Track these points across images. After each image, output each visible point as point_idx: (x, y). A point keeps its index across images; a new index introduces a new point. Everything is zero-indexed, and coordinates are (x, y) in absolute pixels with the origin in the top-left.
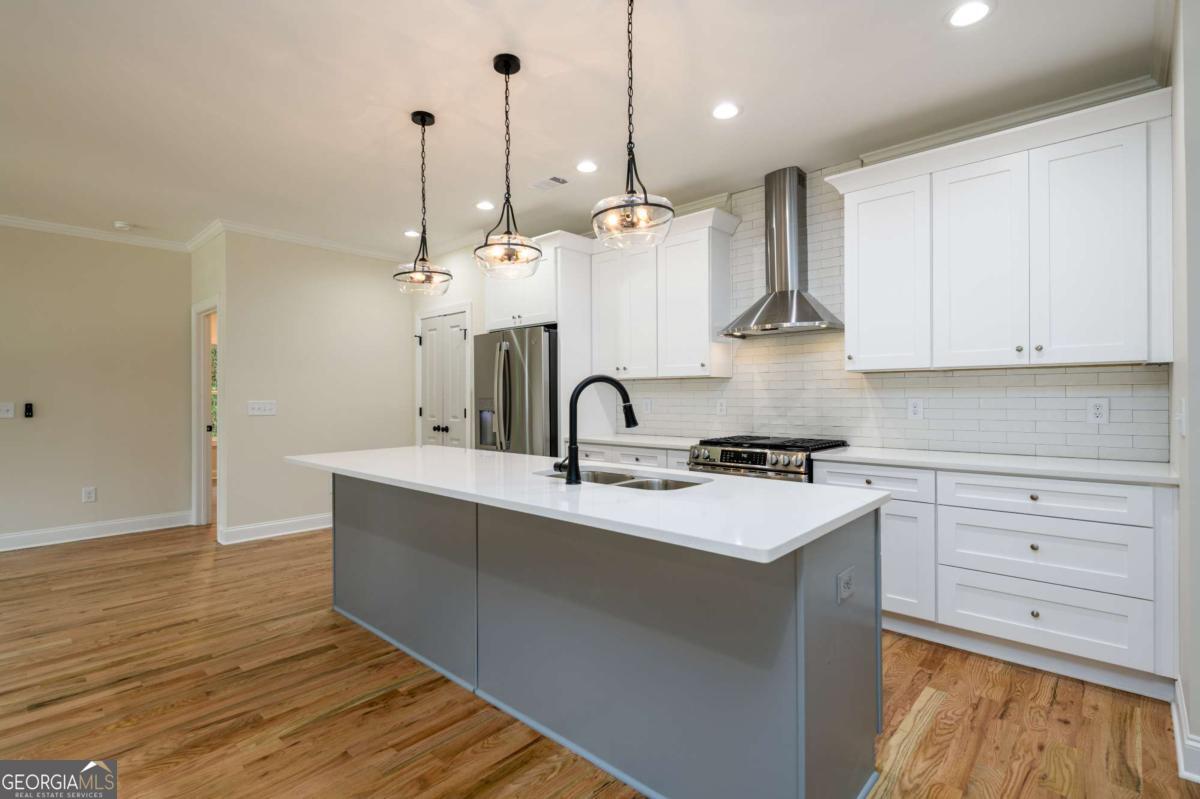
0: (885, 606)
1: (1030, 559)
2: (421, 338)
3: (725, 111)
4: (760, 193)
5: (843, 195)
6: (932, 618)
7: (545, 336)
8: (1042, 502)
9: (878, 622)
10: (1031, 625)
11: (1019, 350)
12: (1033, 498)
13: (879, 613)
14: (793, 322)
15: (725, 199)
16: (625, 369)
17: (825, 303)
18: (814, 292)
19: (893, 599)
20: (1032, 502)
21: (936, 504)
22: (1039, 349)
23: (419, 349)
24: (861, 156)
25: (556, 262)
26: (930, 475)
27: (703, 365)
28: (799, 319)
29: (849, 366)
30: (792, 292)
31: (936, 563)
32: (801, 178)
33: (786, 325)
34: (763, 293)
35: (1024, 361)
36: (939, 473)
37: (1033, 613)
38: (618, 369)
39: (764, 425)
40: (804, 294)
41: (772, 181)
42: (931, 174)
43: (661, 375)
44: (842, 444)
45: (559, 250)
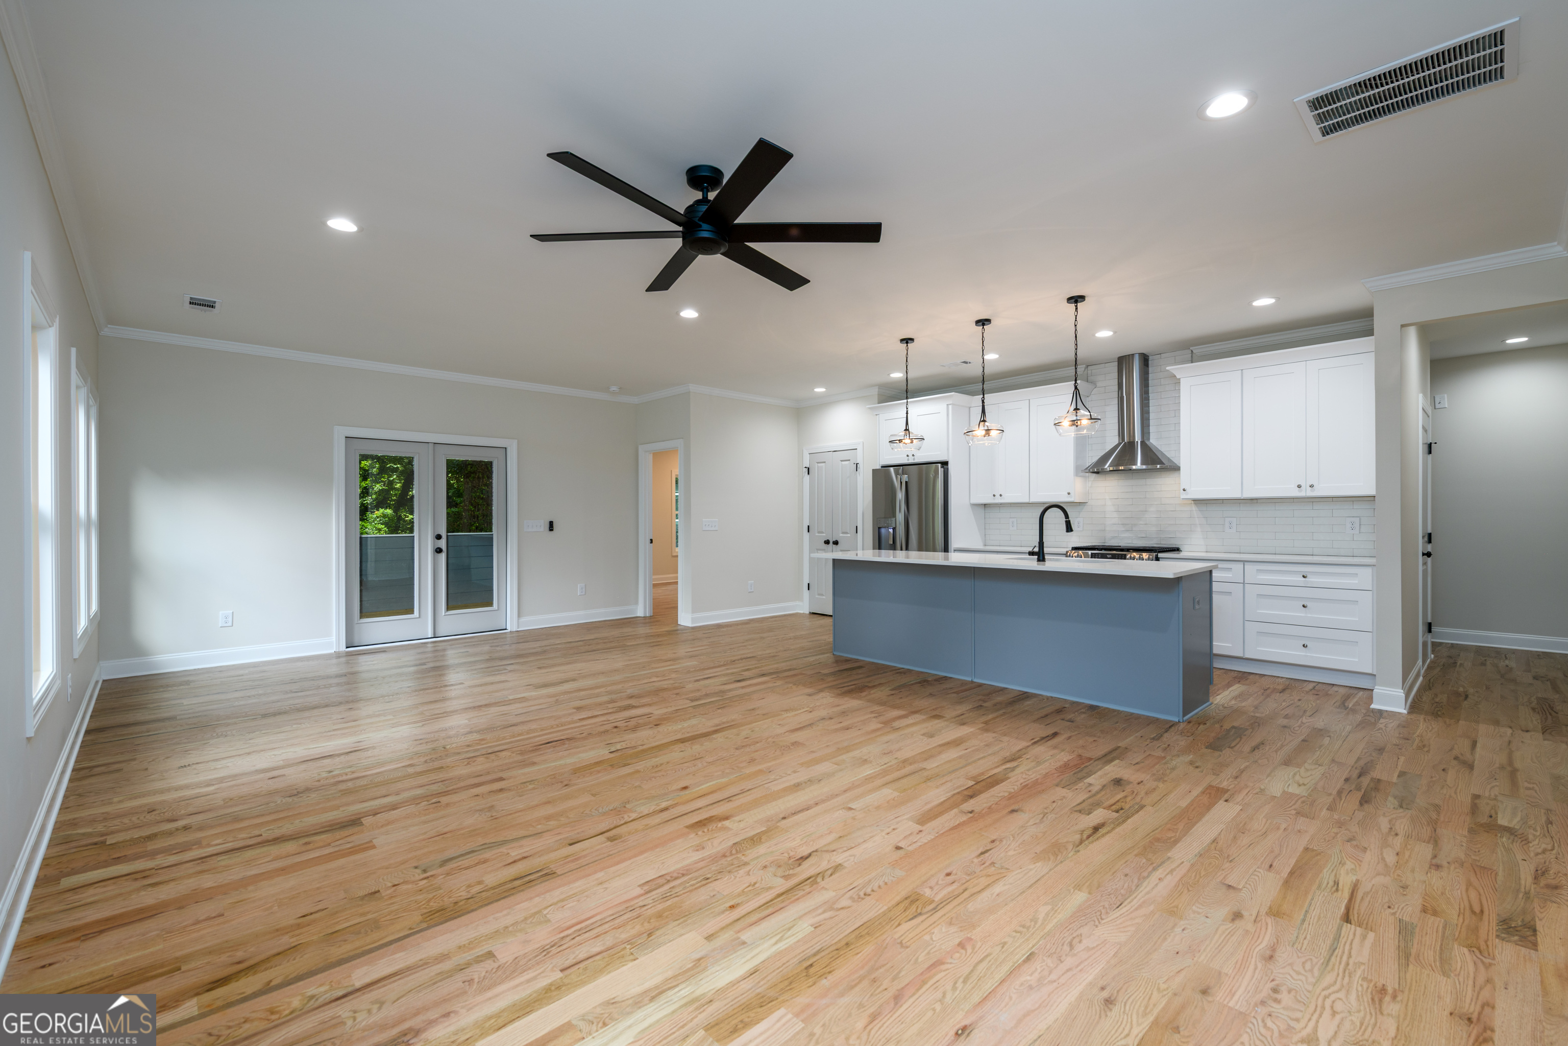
0: (1215, 651)
1: (1302, 613)
2: (808, 469)
3: (1104, 334)
4: (1114, 367)
5: (1179, 379)
6: (1241, 655)
7: (941, 471)
8: (1311, 579)
9: (1211, 662)
10: (1303, 652)
11: (1299, 486)
12: (1304, 577)
13: (1211, 656)
14: (1139, 465)
15: (1083, 369)
16: (1001, 495)
17: (1163, 449)
18: (1153, 441)
19: (1220, 645)
20: (1304, 579)
21: (1244, 583)
22: (1312, 486)
23: (807, 477)
24: (1191, 348)
25: (948, 415)
26: (1240, 565)
27: (1069, 494)
28: (1142, 464)
29: (1184, 496)
30: (1137, 442)
31: (1244, 620)
32: (1145, 360)
33: (1134, 467)
34: (1116, 442)
35: (1302, 494)
36: (1245, 563)
37: (1304, 646)
38: (994, 496)
39: (1113, 538)
40: (1147, 443)
41: (1124, 362)
42: (1242, 370)
43: (1032, 500)
44: (1177, 550)
45: (950, 406)
